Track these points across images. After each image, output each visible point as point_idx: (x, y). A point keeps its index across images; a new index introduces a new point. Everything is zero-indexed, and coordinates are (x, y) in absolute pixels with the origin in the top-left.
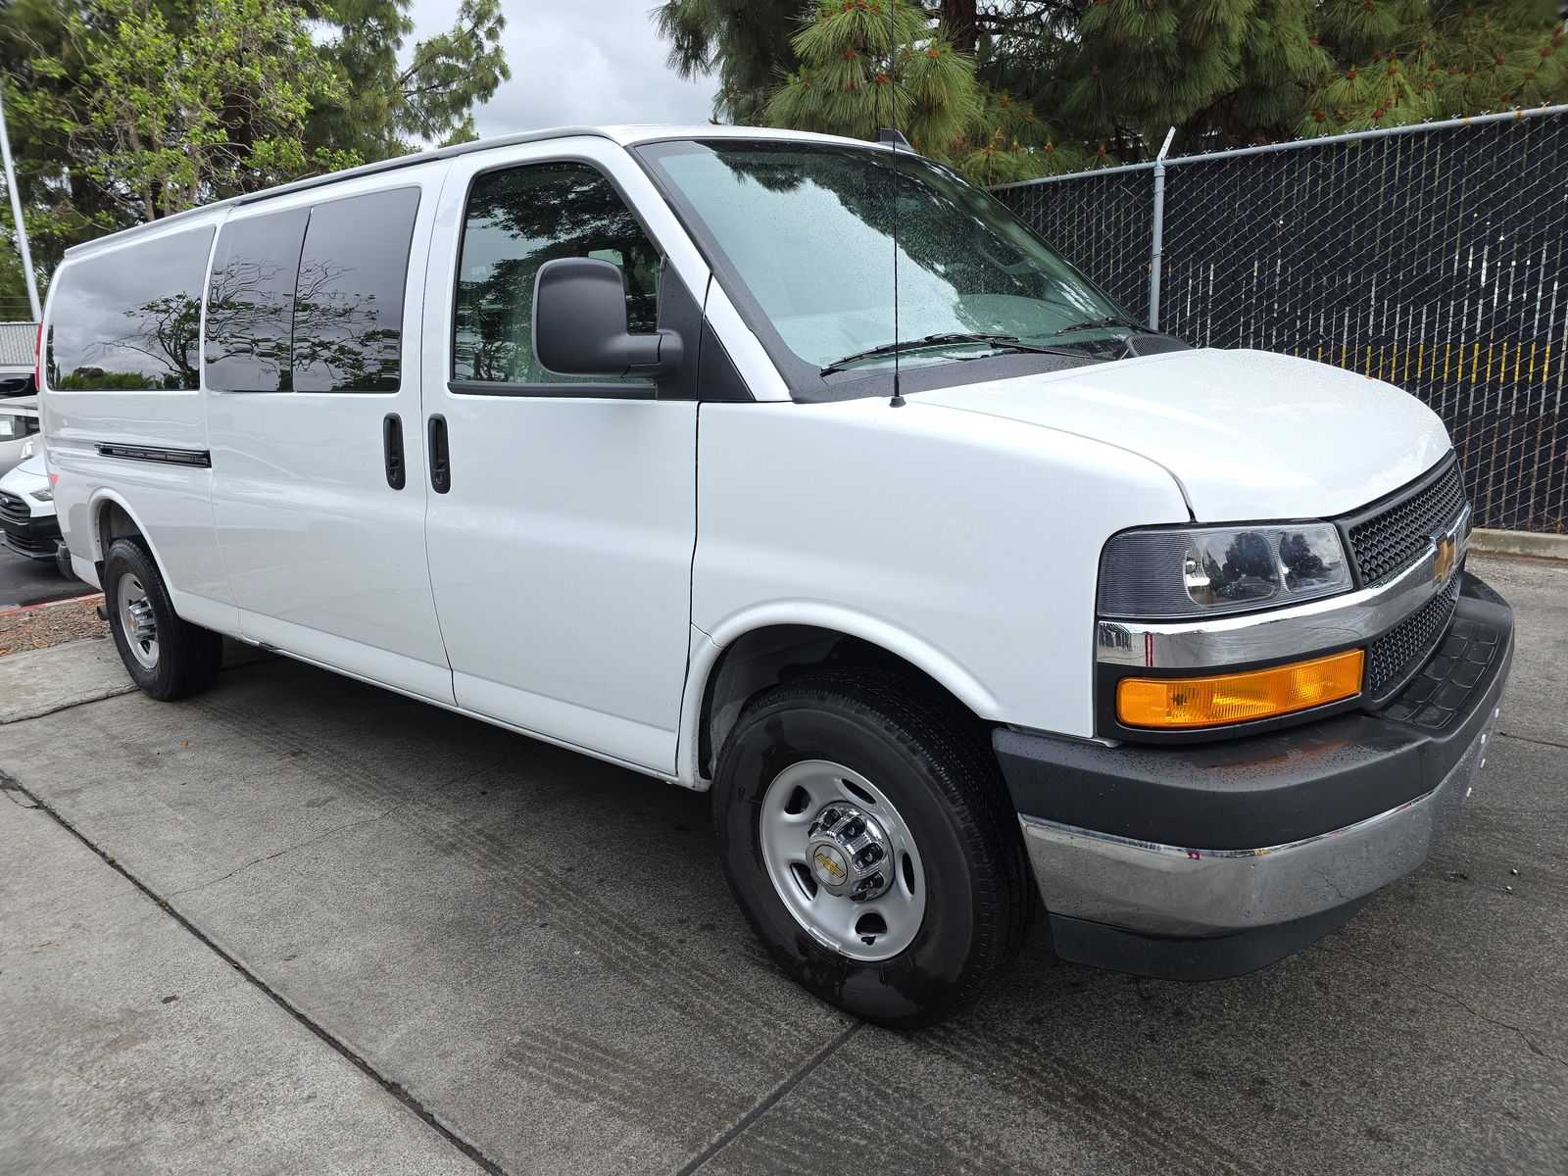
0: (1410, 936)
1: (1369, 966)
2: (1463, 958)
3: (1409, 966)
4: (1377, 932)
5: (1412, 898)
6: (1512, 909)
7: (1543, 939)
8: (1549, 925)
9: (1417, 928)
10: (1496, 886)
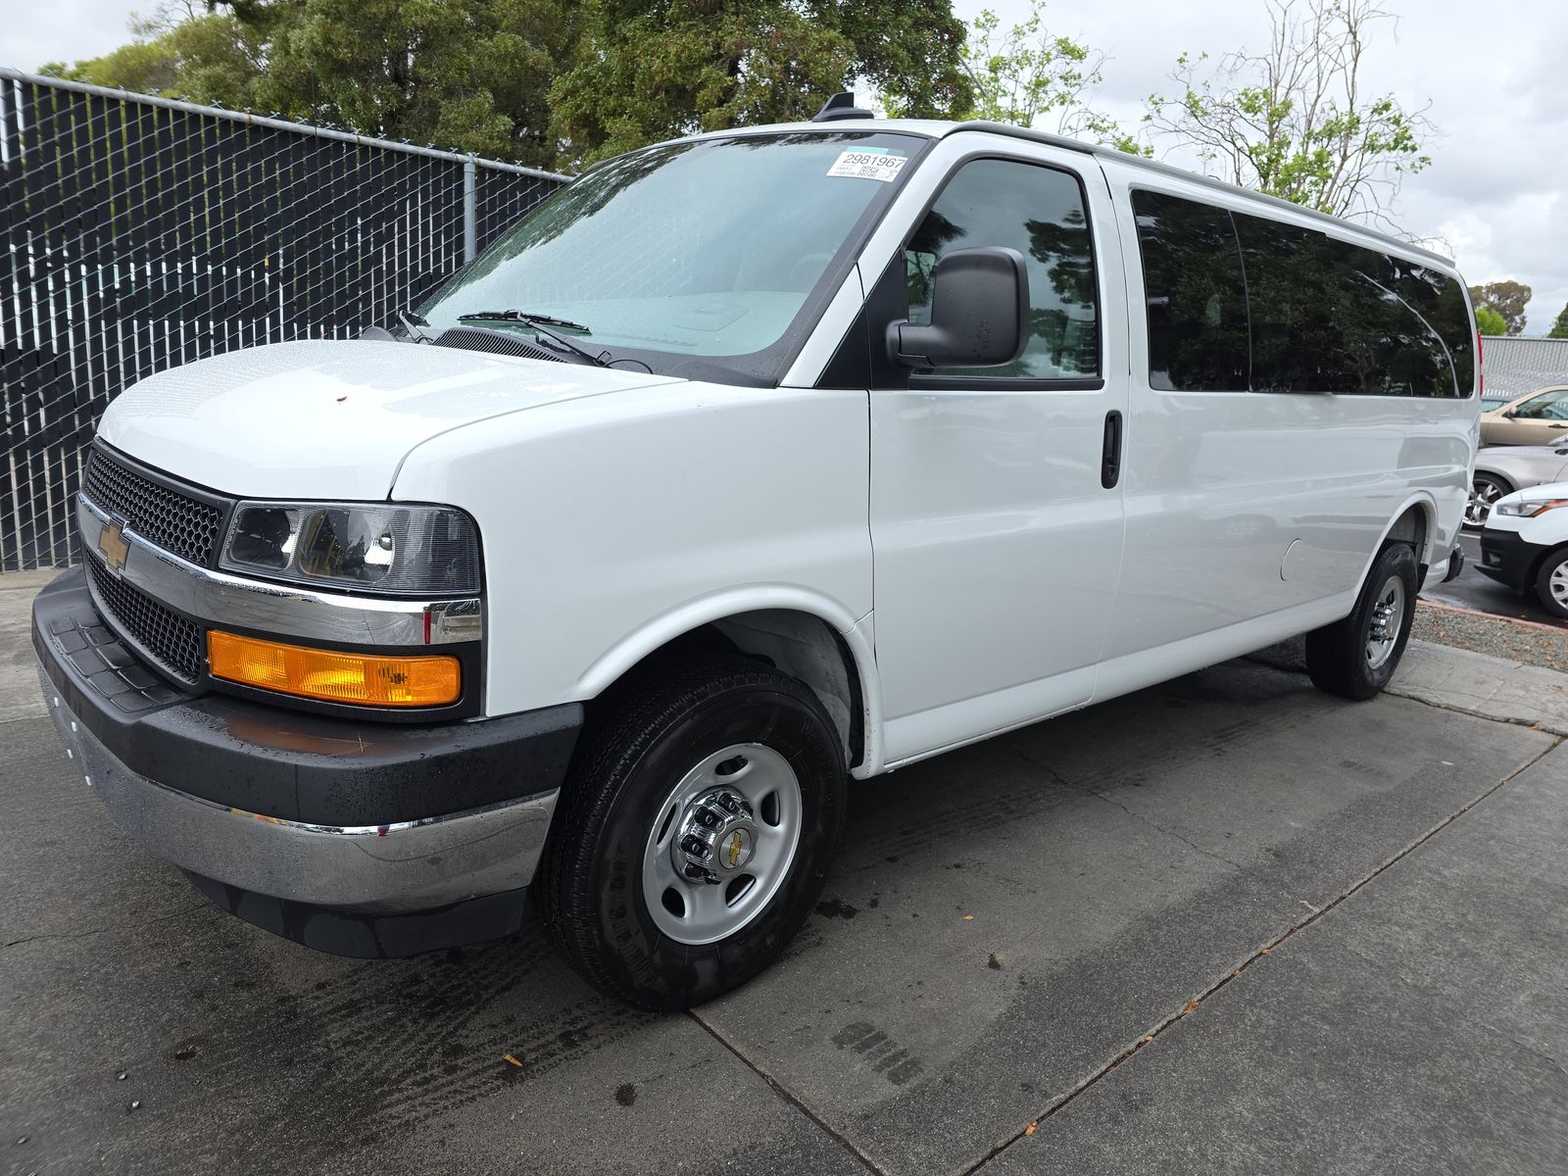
0: (159, 959)
1: (160, 917)
2: (97, 971)
3: (131, 936)
4: (186, 944)
5: (200, 995)
6: (99, 1054)
7: (42, 1039)
8: (48, 1061)
9: (160, 970)
10: (137, 1069)
